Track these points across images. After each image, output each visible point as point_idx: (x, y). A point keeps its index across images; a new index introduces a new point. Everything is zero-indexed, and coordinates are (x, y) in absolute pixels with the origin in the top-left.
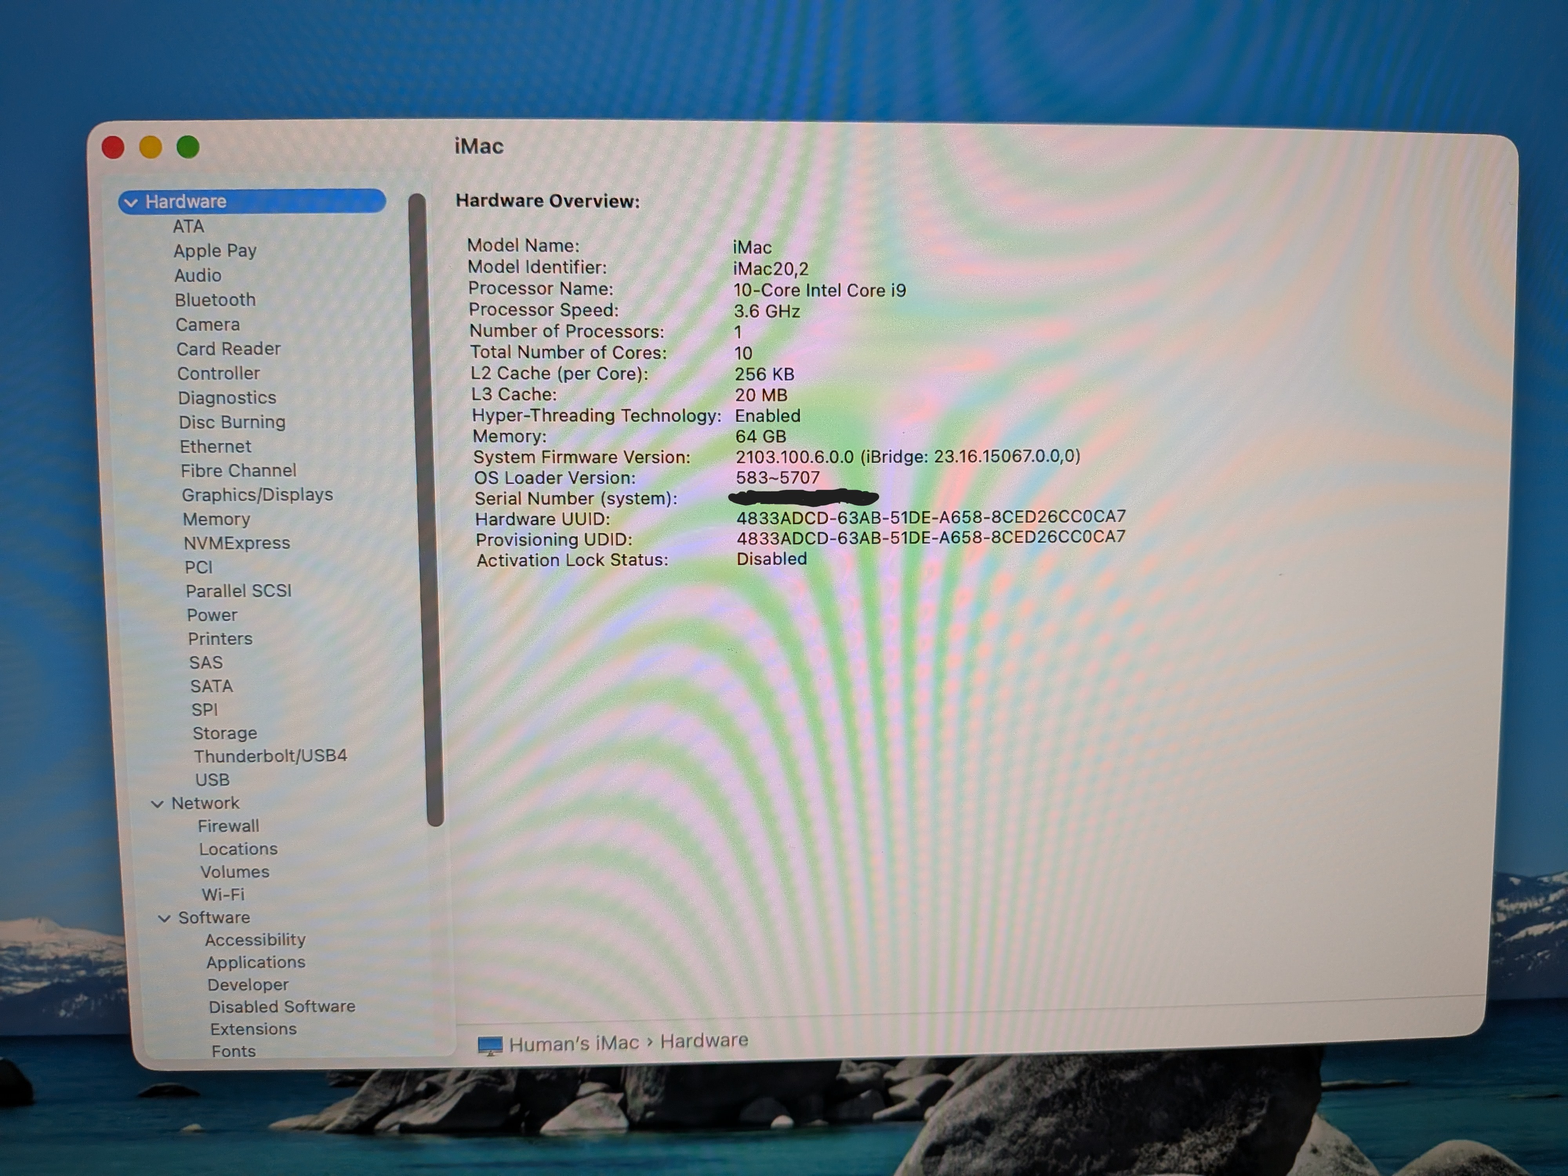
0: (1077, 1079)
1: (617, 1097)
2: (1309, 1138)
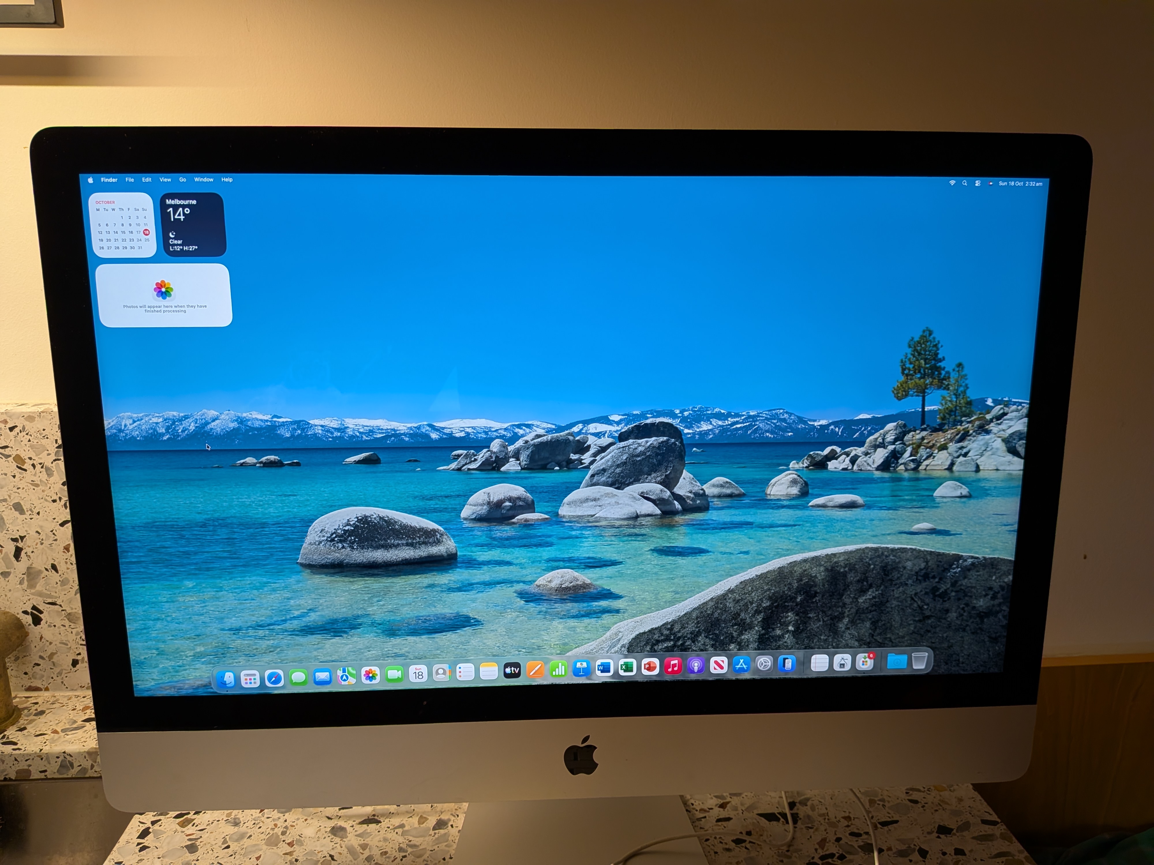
1: (518, 462)
2: (683, 475)
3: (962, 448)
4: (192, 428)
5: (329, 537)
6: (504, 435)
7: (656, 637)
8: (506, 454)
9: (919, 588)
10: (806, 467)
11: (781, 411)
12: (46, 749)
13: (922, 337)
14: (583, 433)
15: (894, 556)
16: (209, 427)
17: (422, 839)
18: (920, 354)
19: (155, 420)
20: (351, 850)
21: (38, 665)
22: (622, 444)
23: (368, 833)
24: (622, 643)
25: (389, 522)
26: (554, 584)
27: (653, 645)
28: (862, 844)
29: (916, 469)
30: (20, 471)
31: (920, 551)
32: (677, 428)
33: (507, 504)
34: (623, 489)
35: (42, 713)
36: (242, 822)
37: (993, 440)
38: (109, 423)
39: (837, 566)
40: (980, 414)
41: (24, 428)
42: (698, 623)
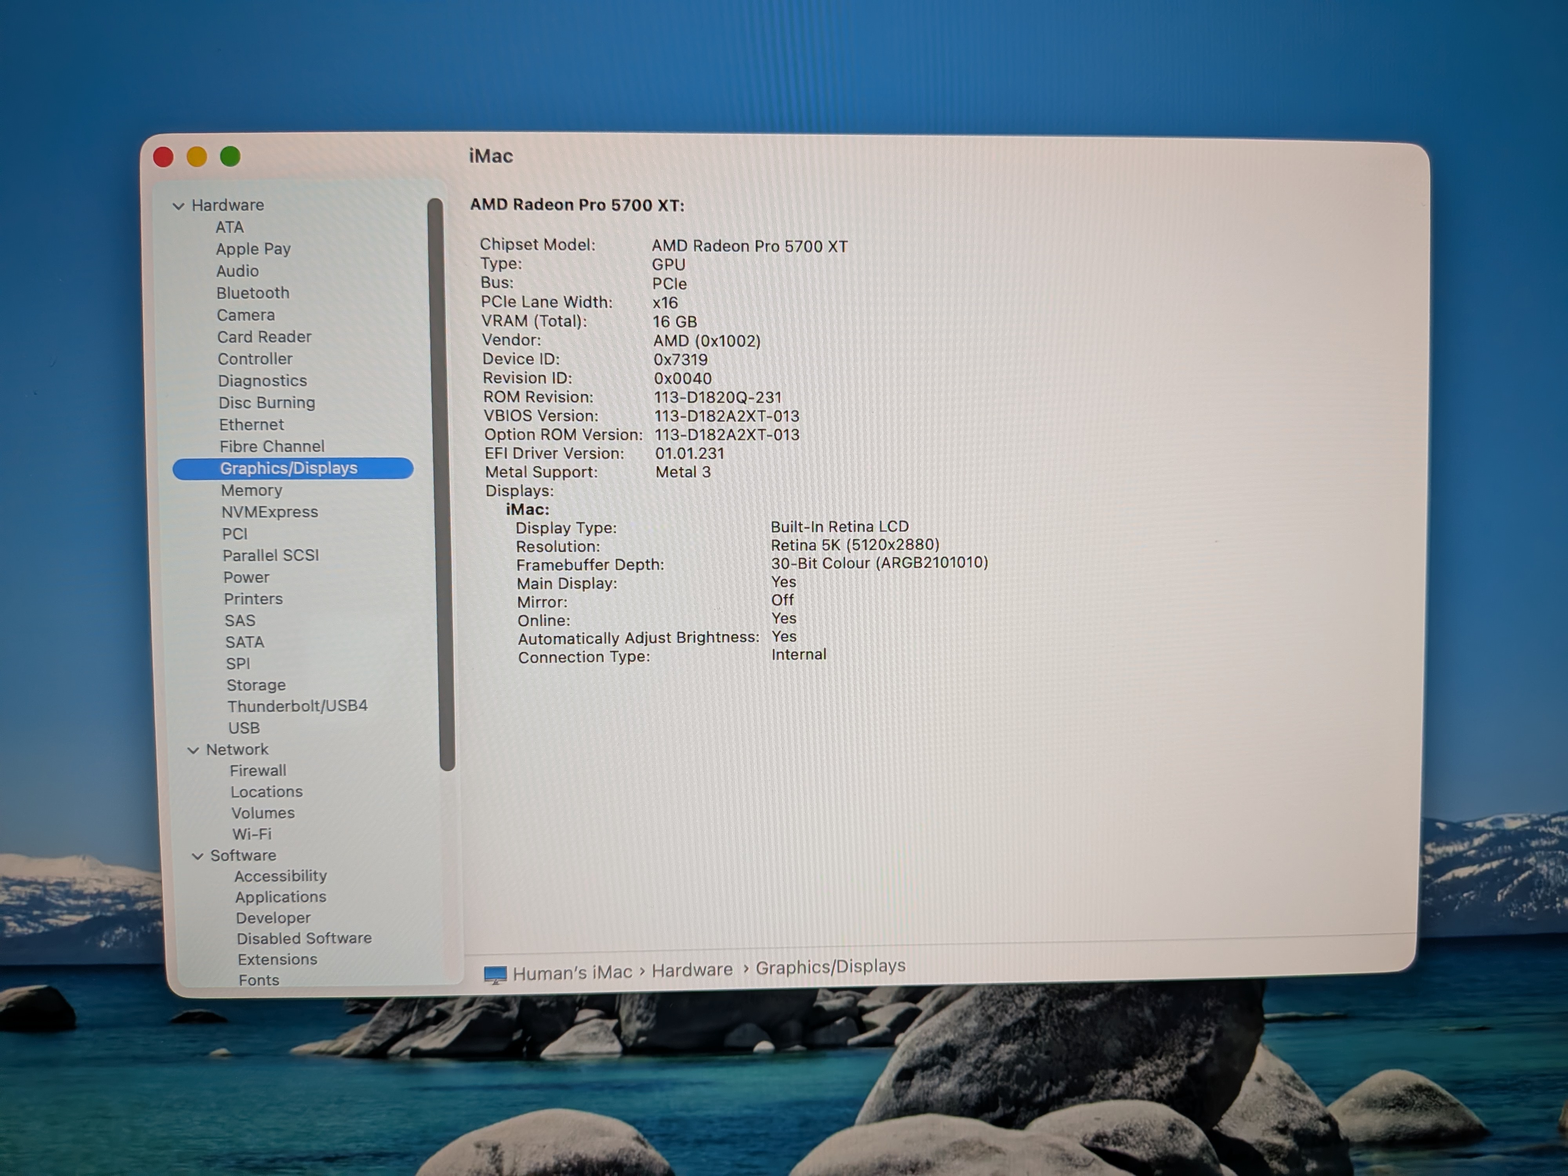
0: (1036, 1008)
1: (612, 1023)
2: (1255, 1069)
34: (1022, 1126)
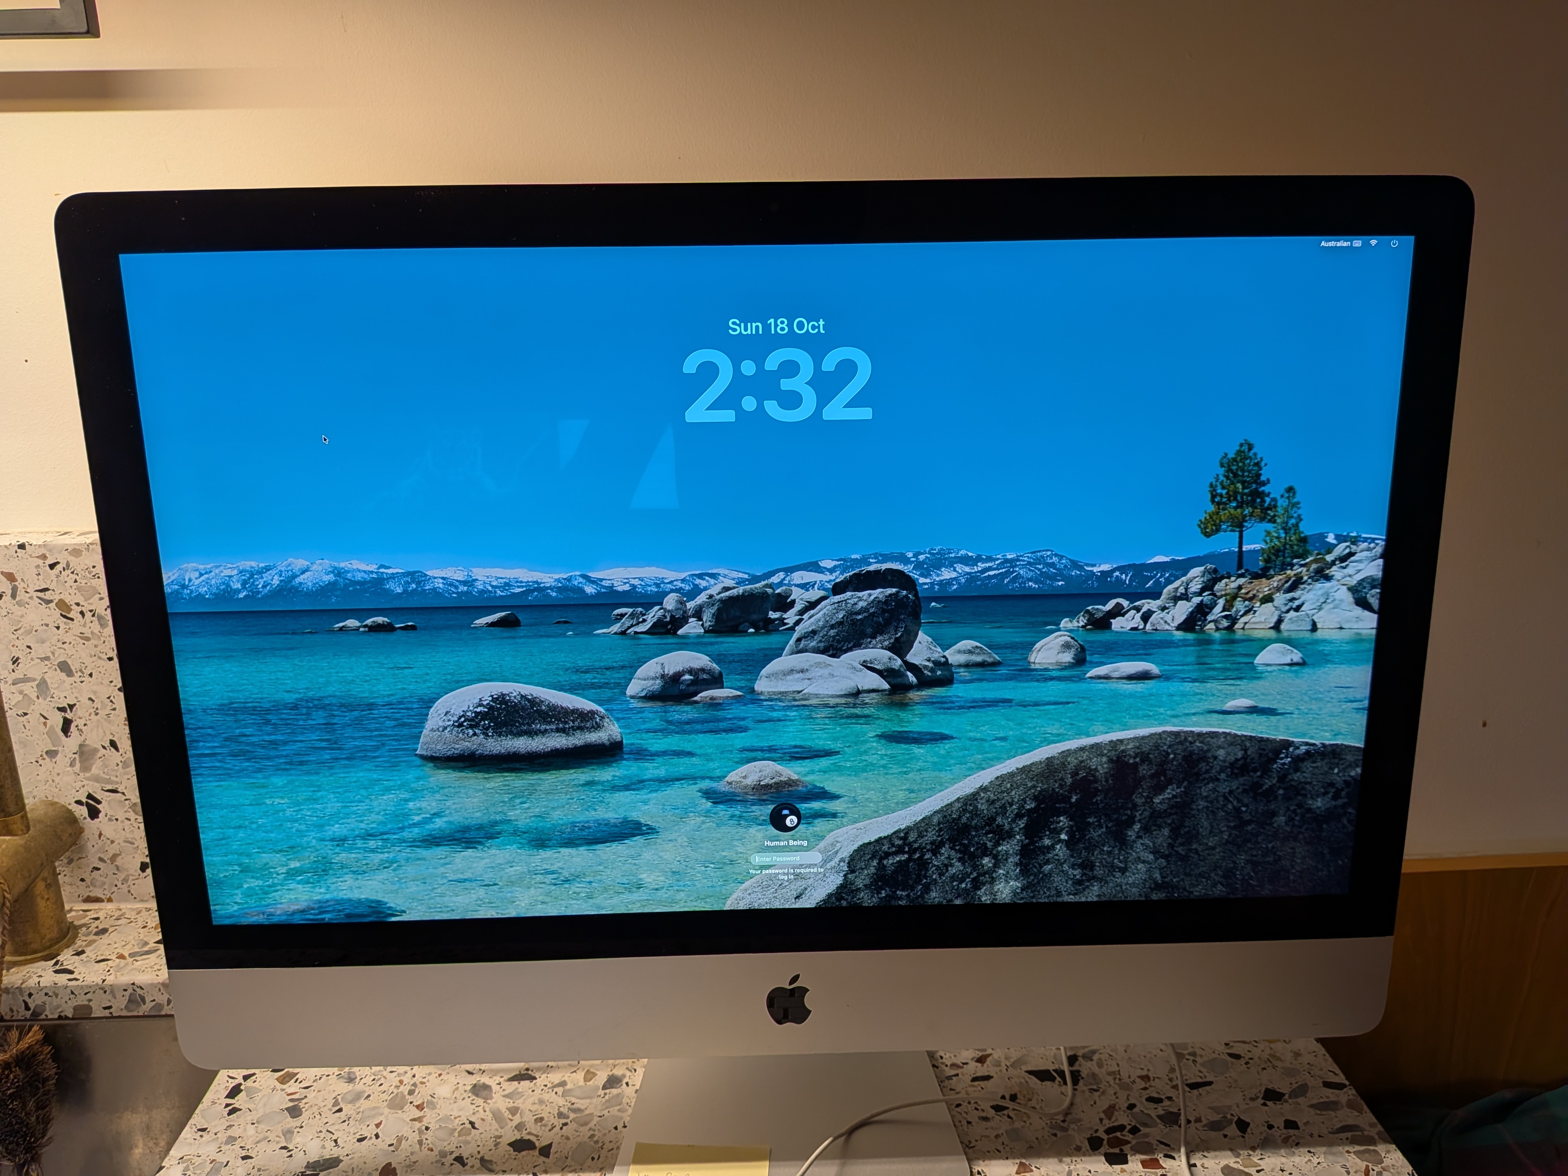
2: (918, 639)
3: (1292, 600)
4: (276, 582)
5: (456, 722)
6: (681, 588)
7: (885, 848)
8: (685, 612)
9: (1234, 785)
10: (1083, 627)
11: (1049, 553)
12: (110, 980)
13: (1239, 452)
14: (785, 585)
15: (1201, 742)
16: (297, 580)
17: (588, 1101)
18: (1236, 475)
19: (228, 572)
20: (497, 1116)
21: (98, 869)
22: (837, 598)
23: (519, 1093)
24: (840, 856)
25: (533, 702)
26: (751, 781)
27: (881, 859)
28: (1163, 1112)
29: (1230, 629)
30: (65, 620)
31: (1236, 735)
32: (909, 577)
33: (687, 677)
34: (838, 657)
35: (104, 931)
36: (359, 1078)
37: (1336, 589)
38: (169, 577)
39: (1125, 756)
40: (1318, 554)
41: (68, 565)
42: (940, 830)
